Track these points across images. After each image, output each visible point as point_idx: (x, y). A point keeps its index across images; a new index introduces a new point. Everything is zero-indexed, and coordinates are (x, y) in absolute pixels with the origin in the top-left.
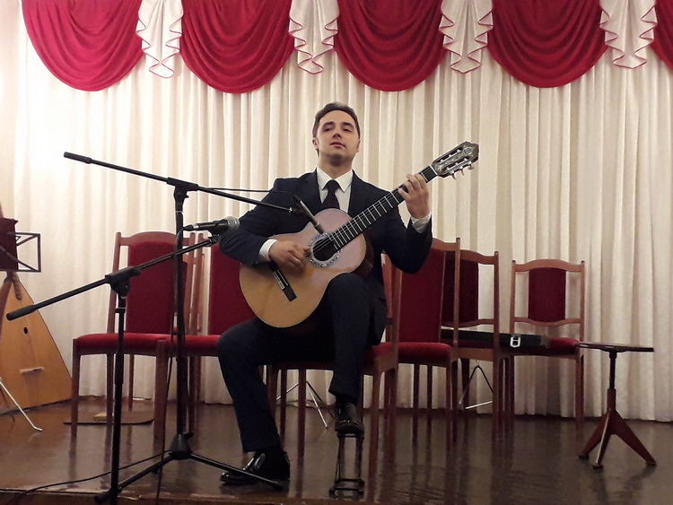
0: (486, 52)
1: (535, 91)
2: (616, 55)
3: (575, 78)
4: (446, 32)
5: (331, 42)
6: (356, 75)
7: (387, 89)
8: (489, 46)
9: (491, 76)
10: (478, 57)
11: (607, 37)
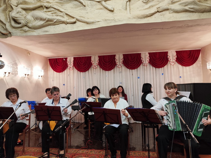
0: (123, 64)
1: (131, 70)
2: (144, 64)
3: (137, 68)
4: (116, 61)
5: (98, 63)
6: (102, 68)
7: (107, 71)
8: (123, 63)
9: (124, 68)
10: (121, 65)
11: (142, 61)
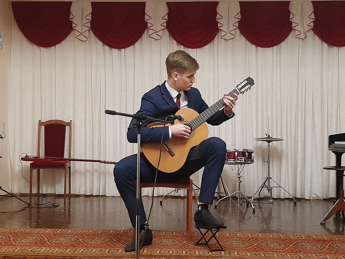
0: (238, 31)
2: (297, 33)
3: (279, 43)
4: (219, 21)
5: (165, 24)
7: (191, 48)
8: (239, 28)
11: (293, 25)
